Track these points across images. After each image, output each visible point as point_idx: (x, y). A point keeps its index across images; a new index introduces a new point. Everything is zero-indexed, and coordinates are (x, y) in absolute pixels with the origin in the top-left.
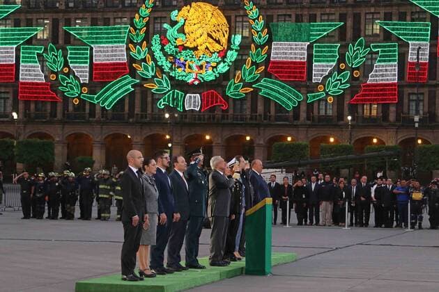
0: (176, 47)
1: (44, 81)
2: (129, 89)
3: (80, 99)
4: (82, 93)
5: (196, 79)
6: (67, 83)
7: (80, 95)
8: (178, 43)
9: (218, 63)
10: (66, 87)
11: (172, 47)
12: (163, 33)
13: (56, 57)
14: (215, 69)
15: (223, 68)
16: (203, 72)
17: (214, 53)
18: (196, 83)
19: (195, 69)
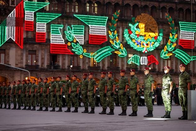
0: (136, 35)
1: (64, 44)
2: (109, 53)
3: (83, 55)
4: (83, 52)
5: (146, 50)
6: (76, 47)
7: (83, 53)
8: (137, 33)
9: (155, 42)
10: (76, 49)
11: (134, 35)
12: (129, 28)
13: (71, 33)
14: (153, 45)
15: (157, 45)
16: (149, 46)
17: (153, 37)
18: (146, 52)
19: (145, 46)
